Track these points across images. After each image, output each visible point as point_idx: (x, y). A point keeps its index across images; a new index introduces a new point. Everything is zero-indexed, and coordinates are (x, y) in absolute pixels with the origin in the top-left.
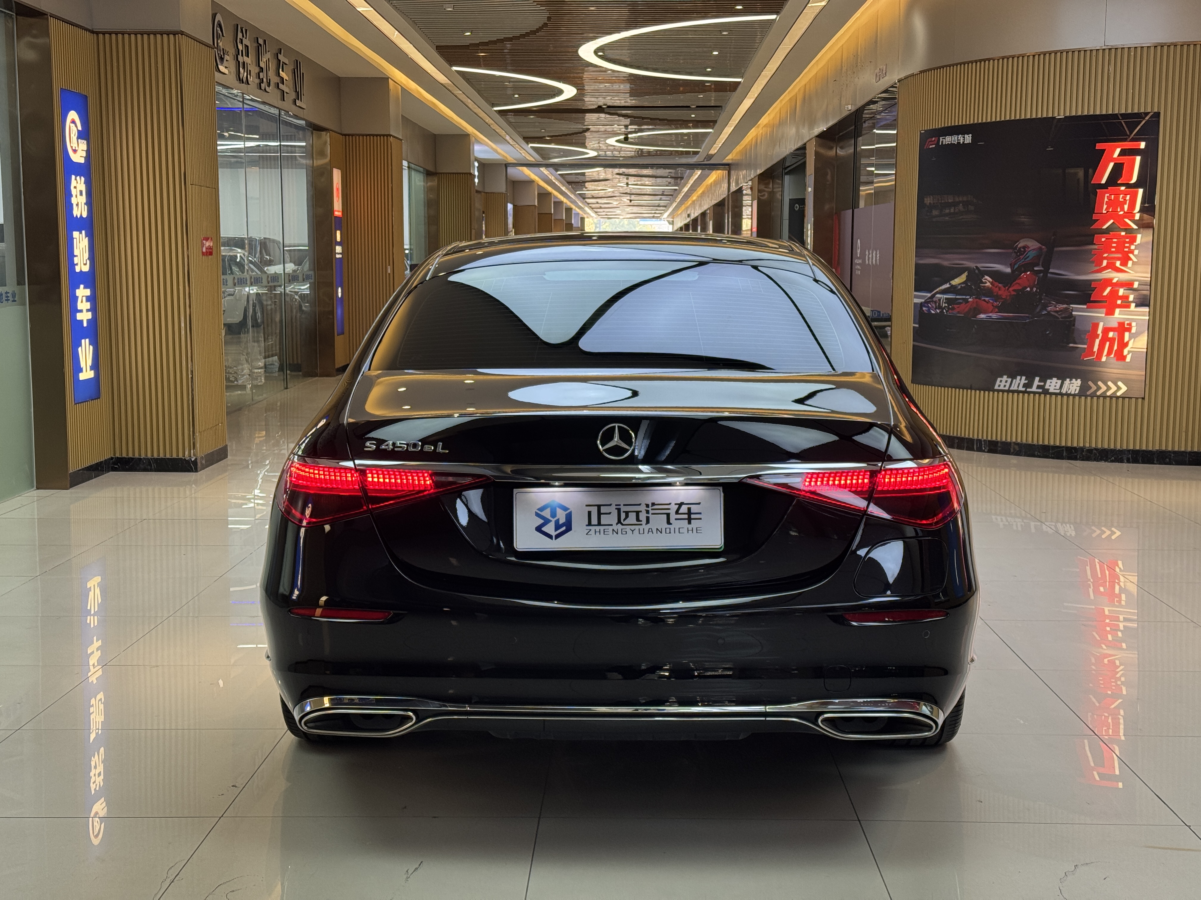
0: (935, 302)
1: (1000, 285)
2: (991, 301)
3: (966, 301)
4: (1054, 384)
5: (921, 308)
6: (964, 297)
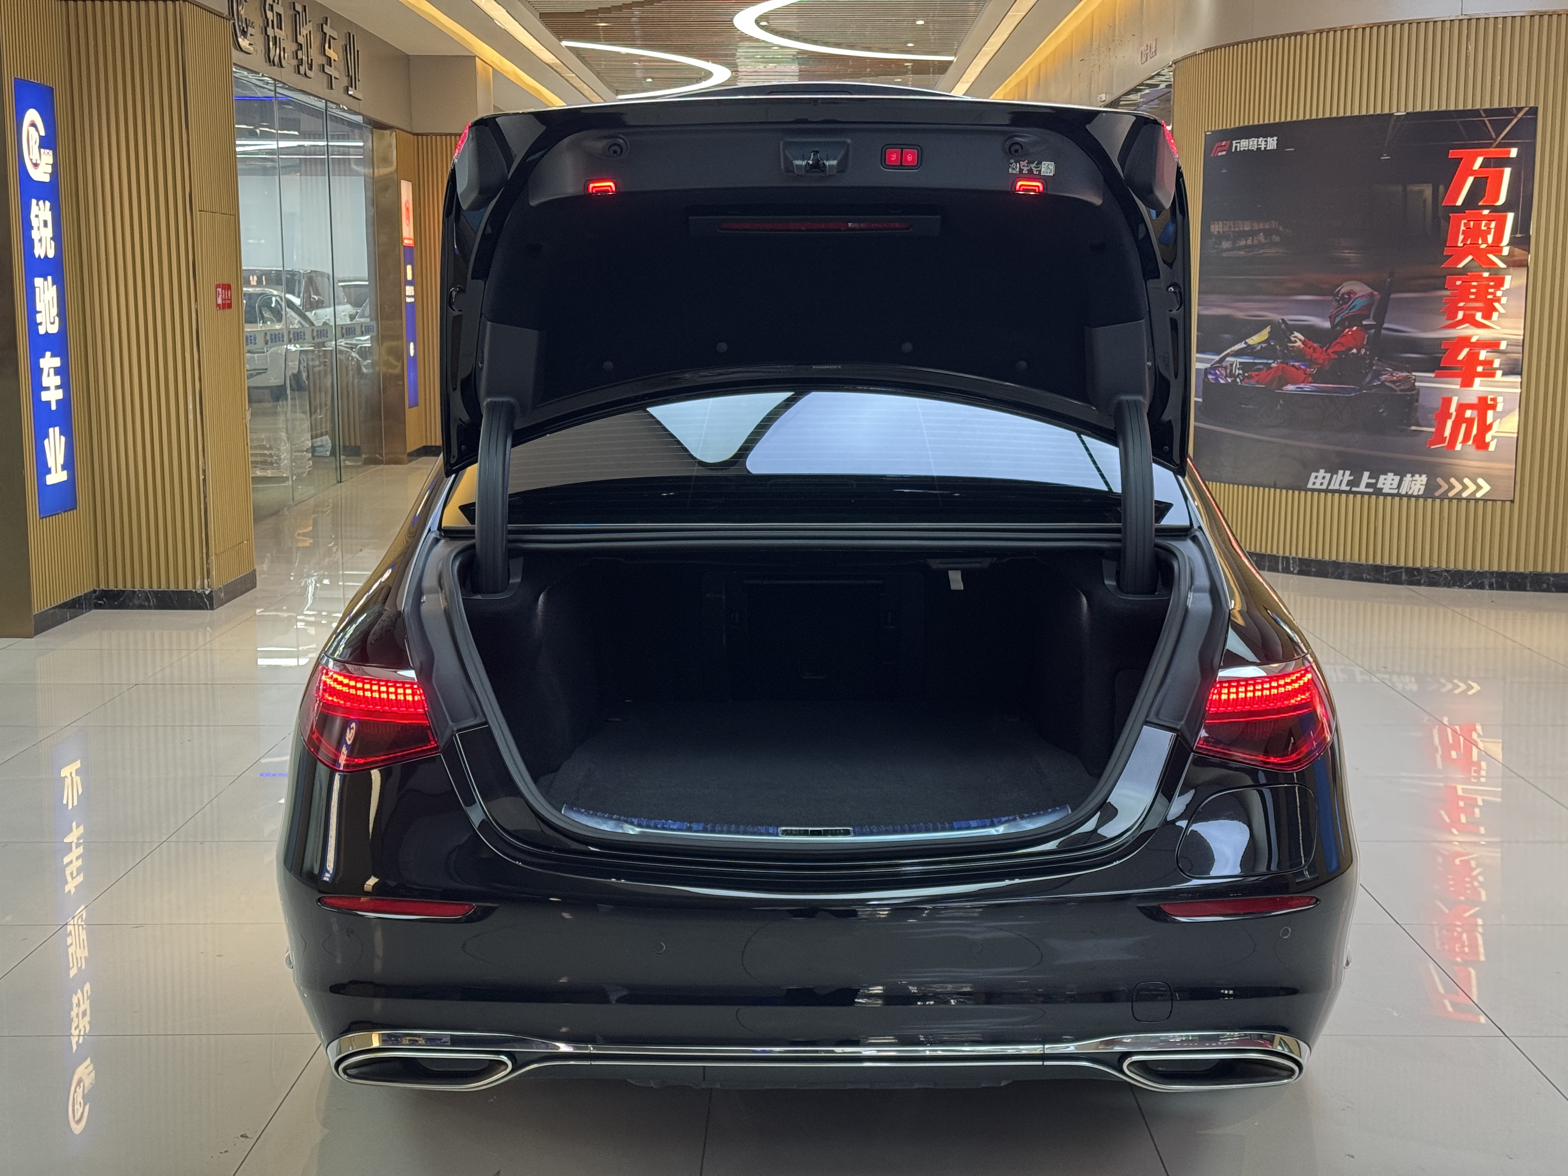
1: (1315, 345)
2: (1303, 367)
3: (1268, 366)
4: (1389, 482)
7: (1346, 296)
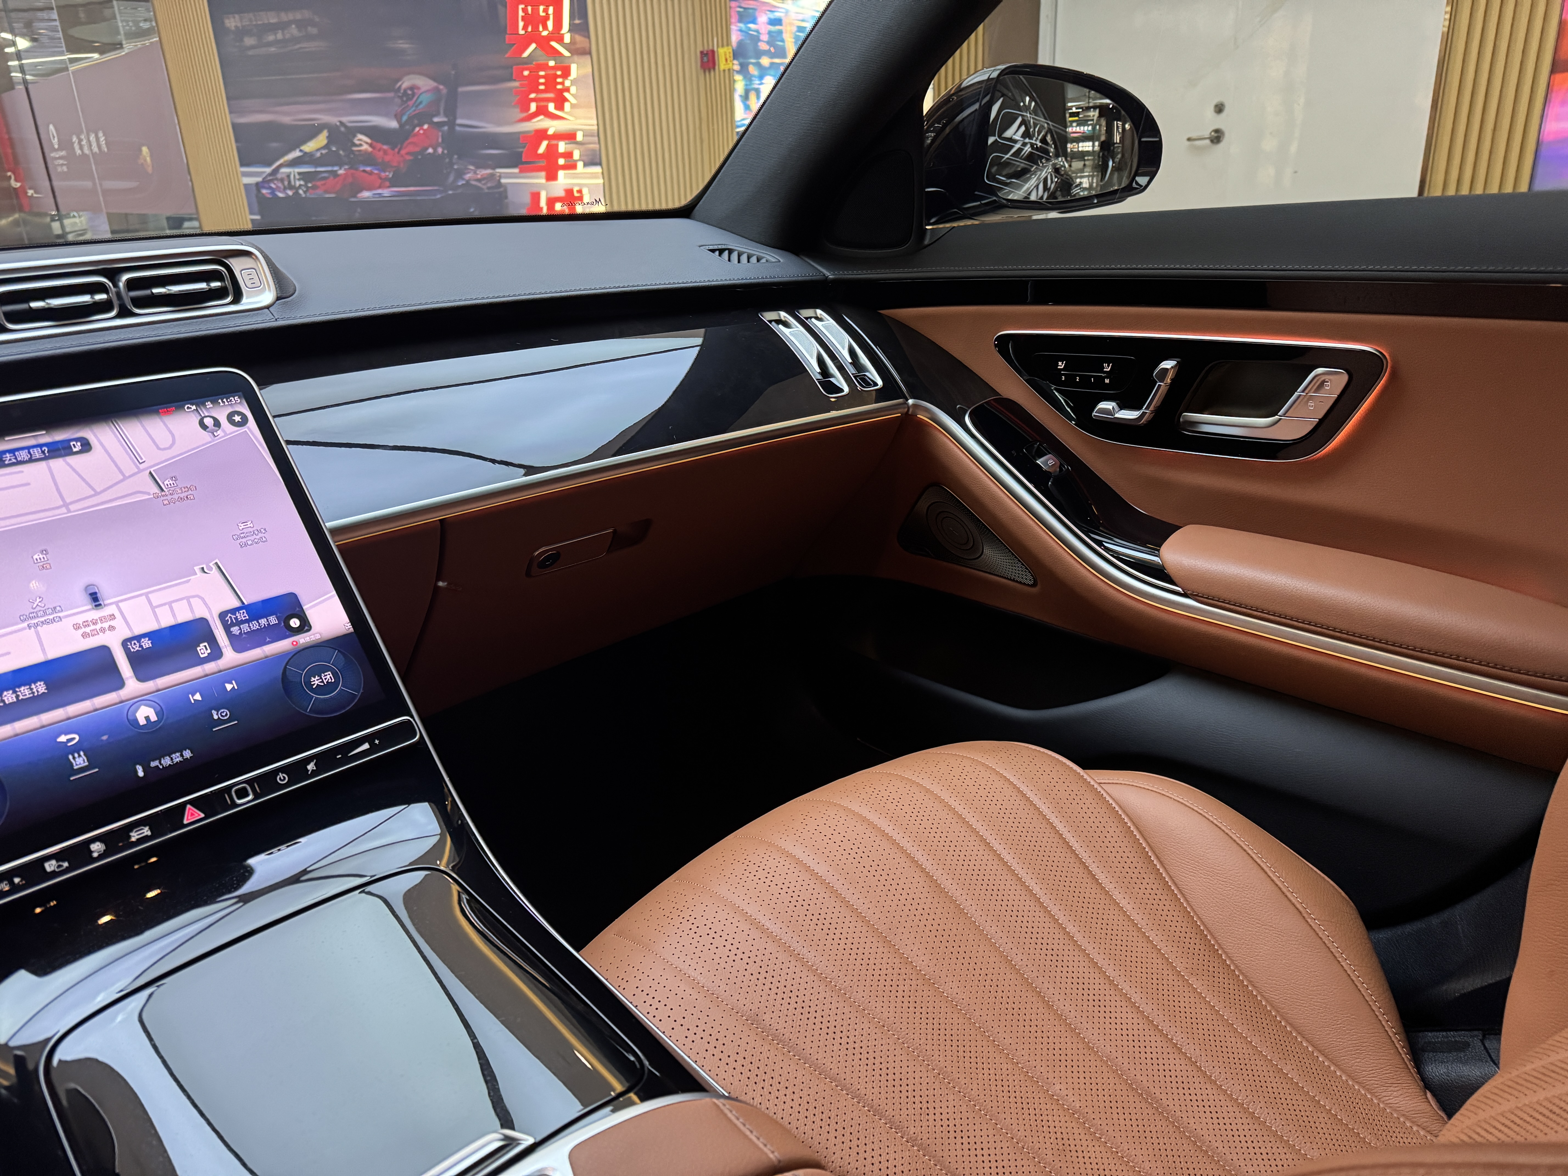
0: (282, 180)
1: (385, 147)
2: (376, 172)
3: (334, 173)
5: (258, 190)
6: (329, 169)
7: (410, 92)
